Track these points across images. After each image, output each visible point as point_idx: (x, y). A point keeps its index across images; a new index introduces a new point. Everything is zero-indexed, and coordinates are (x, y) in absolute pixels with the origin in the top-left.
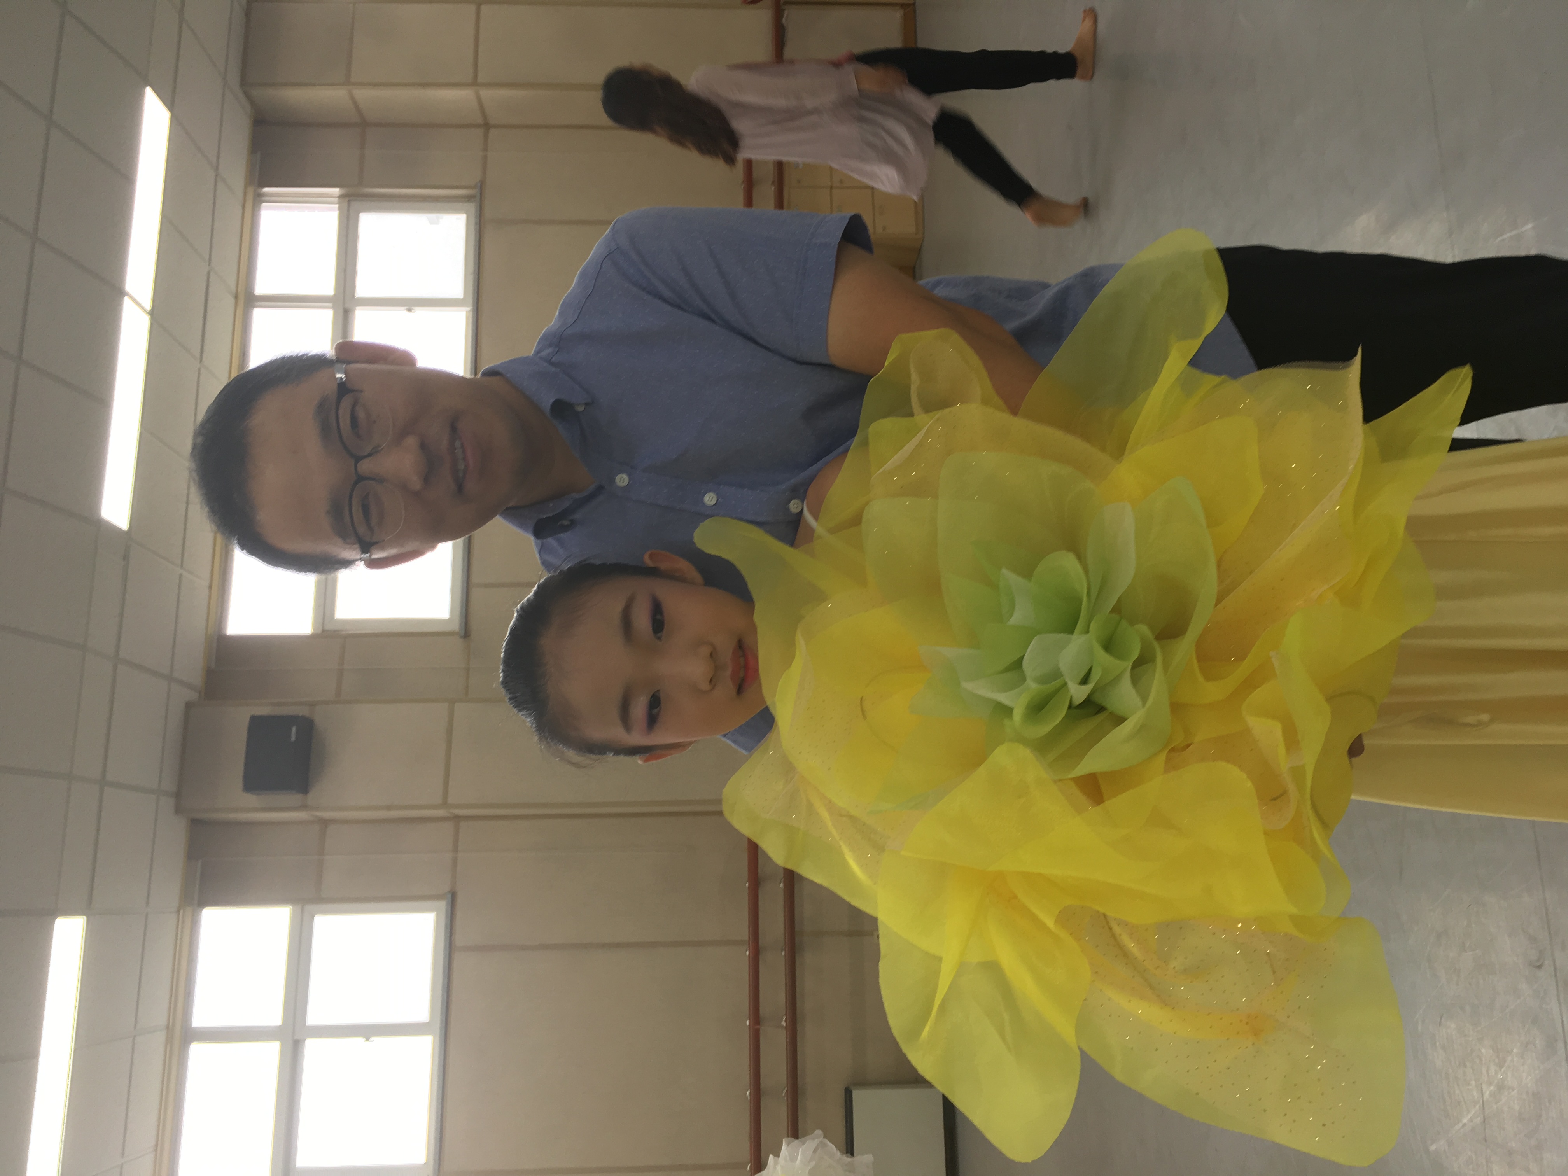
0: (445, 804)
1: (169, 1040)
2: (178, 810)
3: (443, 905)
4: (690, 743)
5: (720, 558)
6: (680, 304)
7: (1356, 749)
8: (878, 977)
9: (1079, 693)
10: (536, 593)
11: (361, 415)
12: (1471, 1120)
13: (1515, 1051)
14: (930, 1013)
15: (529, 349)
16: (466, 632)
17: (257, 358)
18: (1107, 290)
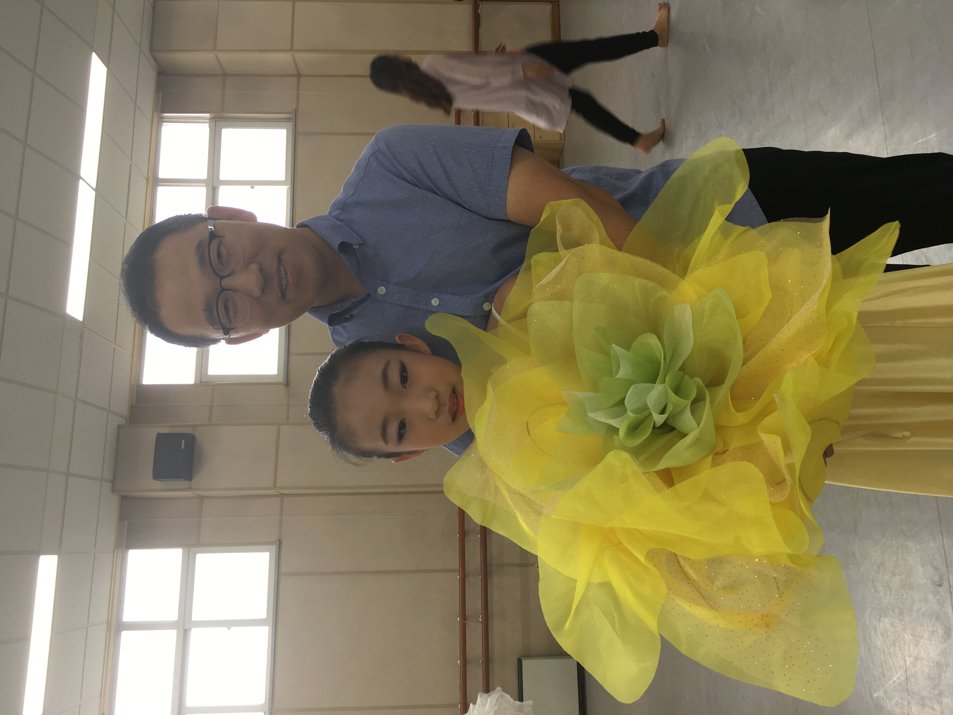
0: (275, 487)
1: (109, 629)
2: (113, 490)
3: (274, 548)
4: (423, 451)
5: (441, 337)
6: (416, 184)
7: (828, 452)
8: (538, 591)
9: (659, 419)
10: (330, 360)
11: (223, 251)
12: (899, 678)
13: (925, 636)
14: (570, 613)
15: (325, 211)
16: (287, 383)
17: (160, 217)
18: (676, 175)
